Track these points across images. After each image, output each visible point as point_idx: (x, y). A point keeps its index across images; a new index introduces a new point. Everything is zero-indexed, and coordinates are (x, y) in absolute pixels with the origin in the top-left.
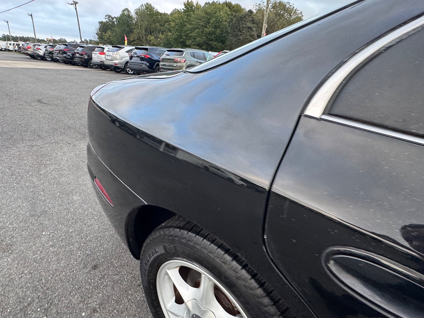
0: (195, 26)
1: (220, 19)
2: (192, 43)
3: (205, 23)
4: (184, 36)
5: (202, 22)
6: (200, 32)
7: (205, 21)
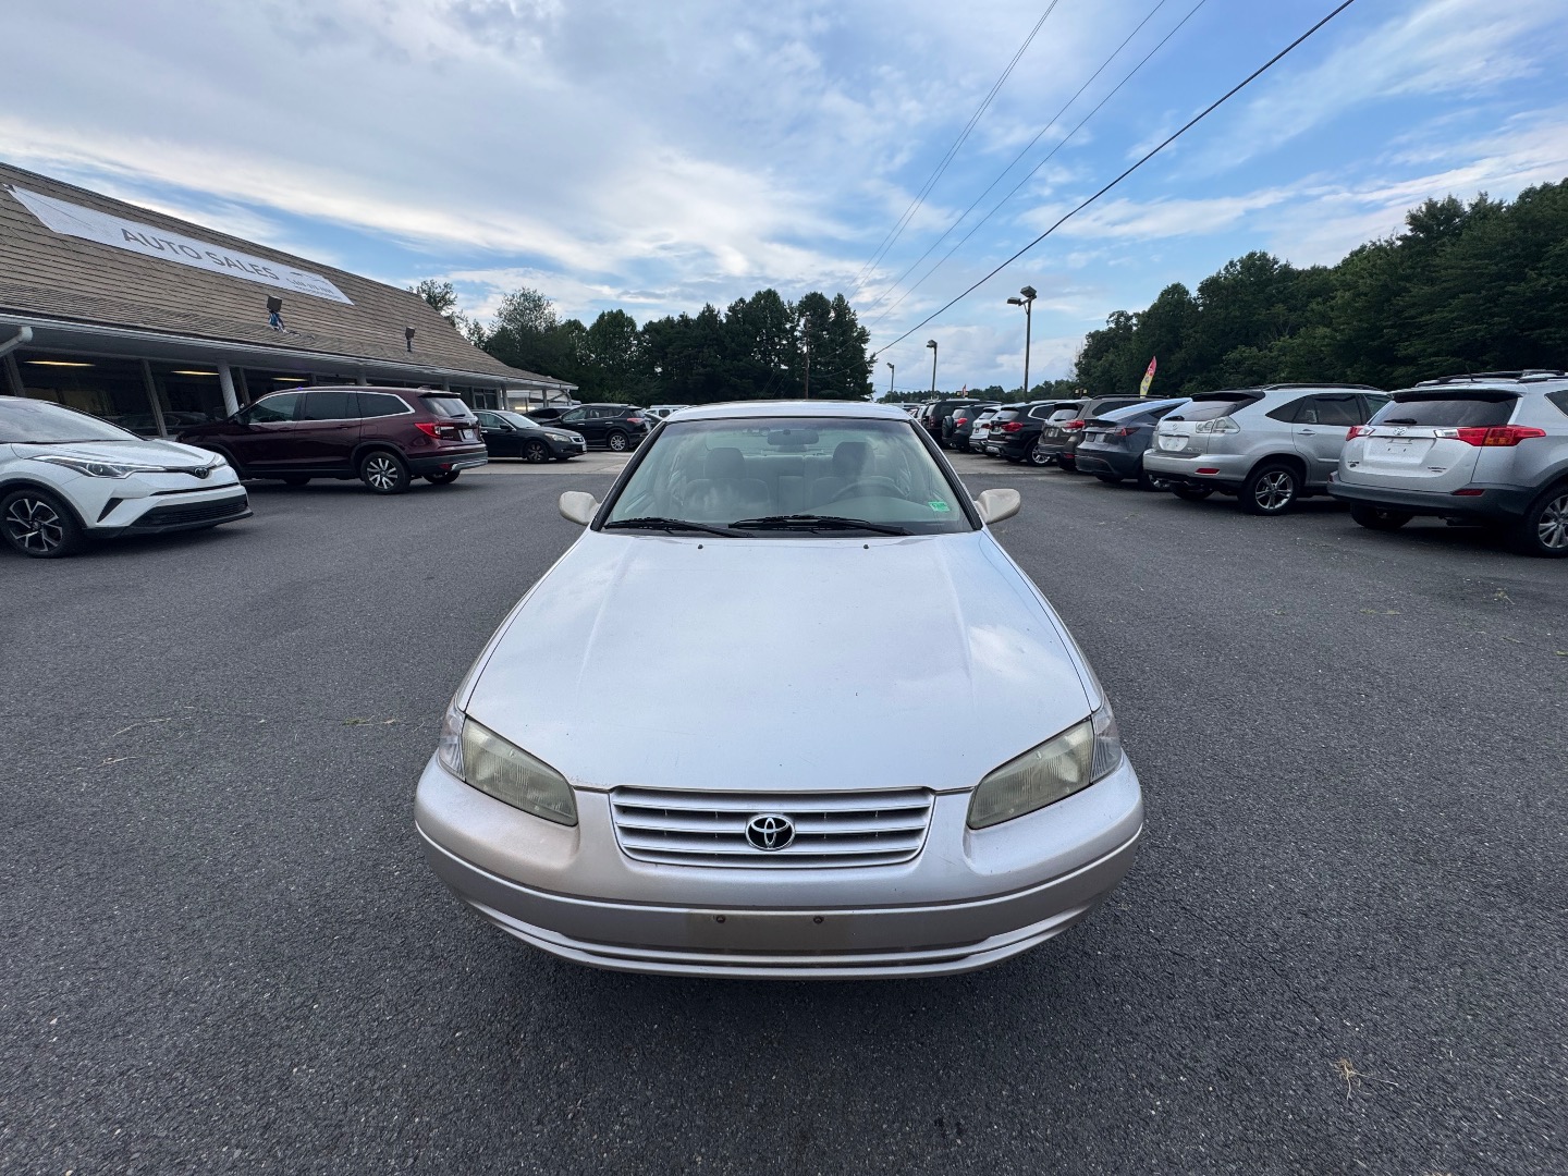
0: (1451, 284)
4: (1392, 327)
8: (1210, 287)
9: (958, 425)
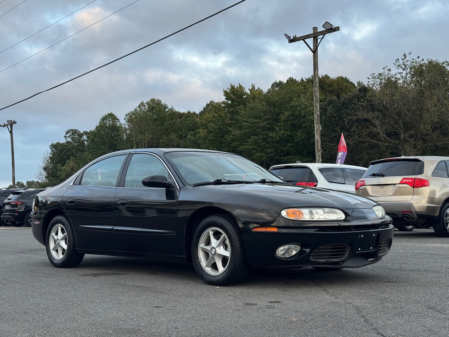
0: (248, 130)
3: (269, 123)
5: (263, 122)
6: (261, 141)
7: (270, 119)
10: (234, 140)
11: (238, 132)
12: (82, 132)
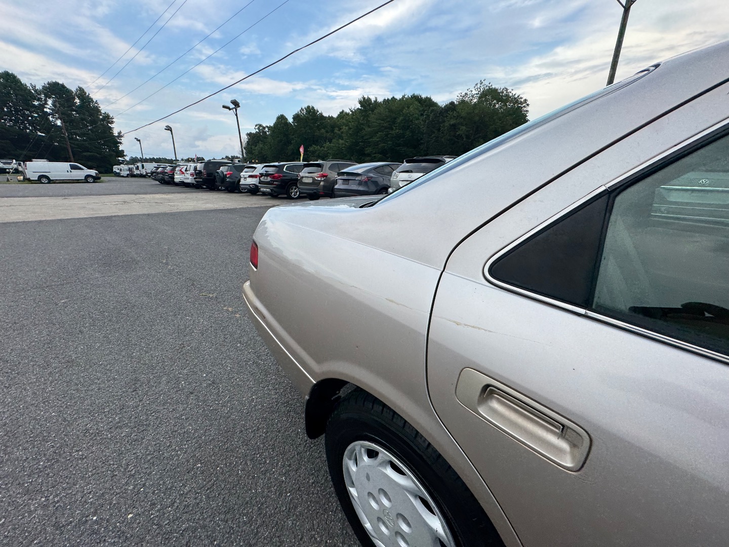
0: (375, 128)
1: (409, 117)
2: (372, 152)
3: (389, 124)
4: (362, 142)
5: (386, 123)
6: (384, 136)
7: (389, 121)
8: (296, 117)
9: (228, 176)
10: (366, 135)
11: (369, 129)
12: (265, 126)
